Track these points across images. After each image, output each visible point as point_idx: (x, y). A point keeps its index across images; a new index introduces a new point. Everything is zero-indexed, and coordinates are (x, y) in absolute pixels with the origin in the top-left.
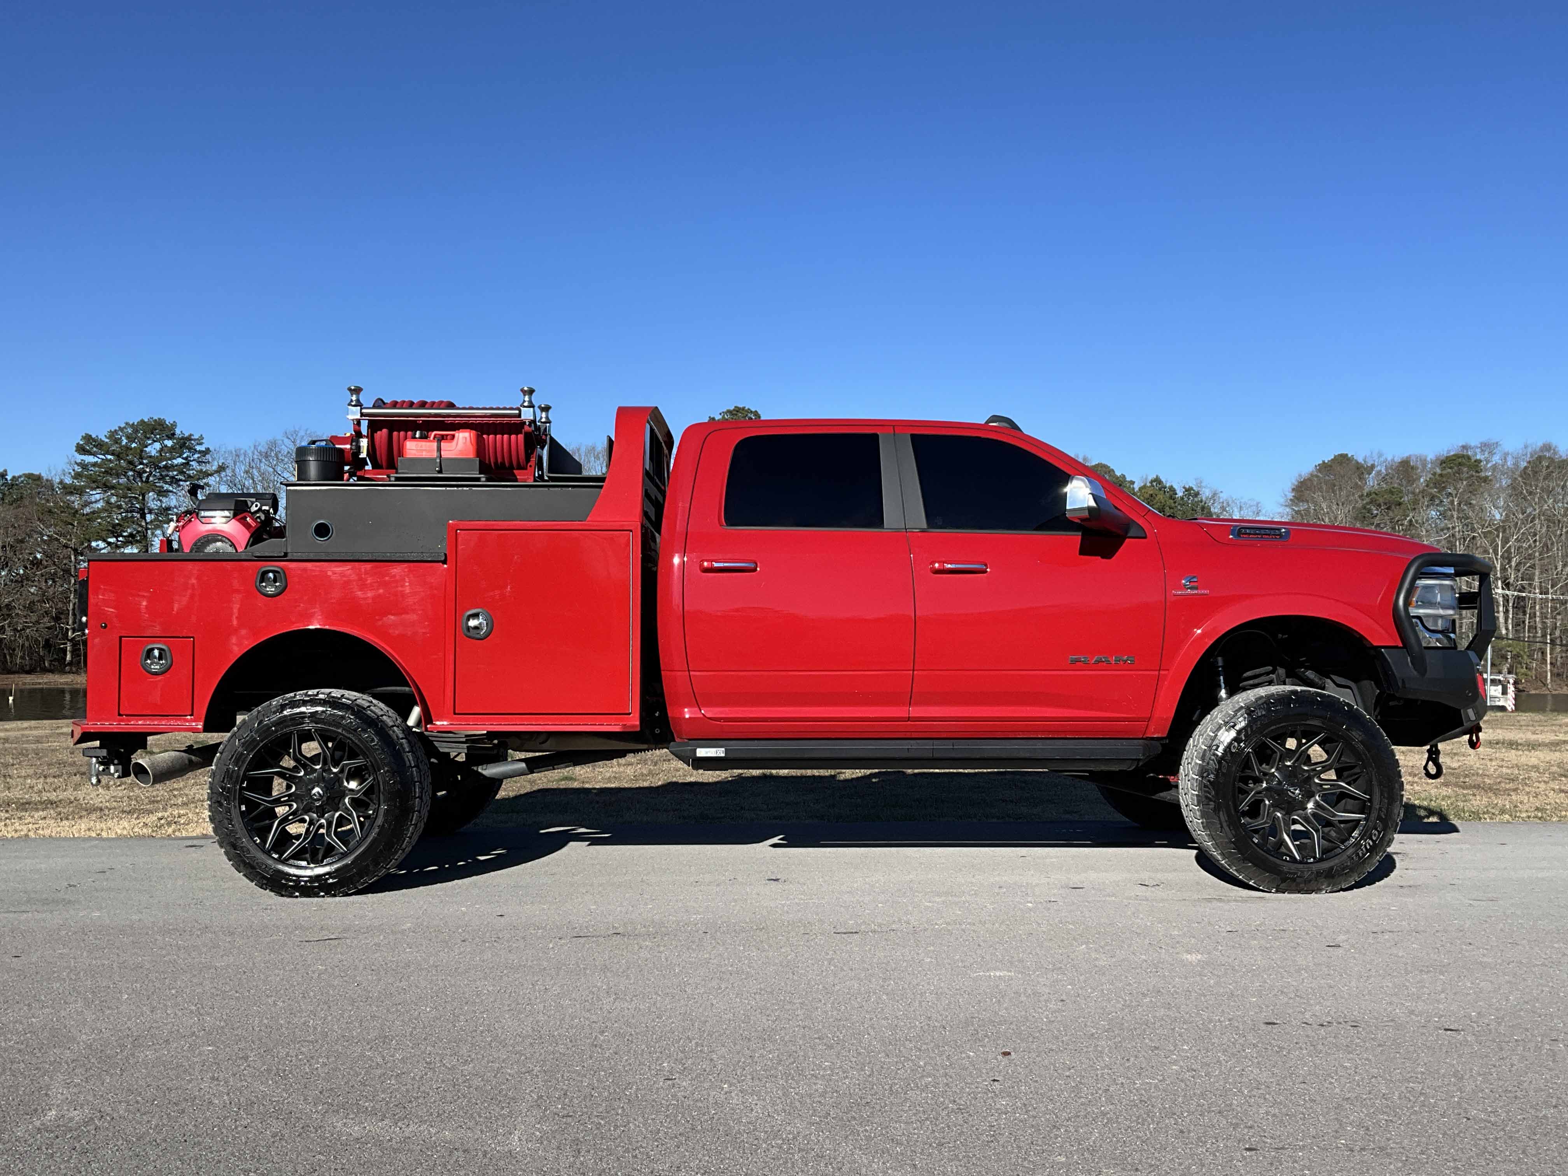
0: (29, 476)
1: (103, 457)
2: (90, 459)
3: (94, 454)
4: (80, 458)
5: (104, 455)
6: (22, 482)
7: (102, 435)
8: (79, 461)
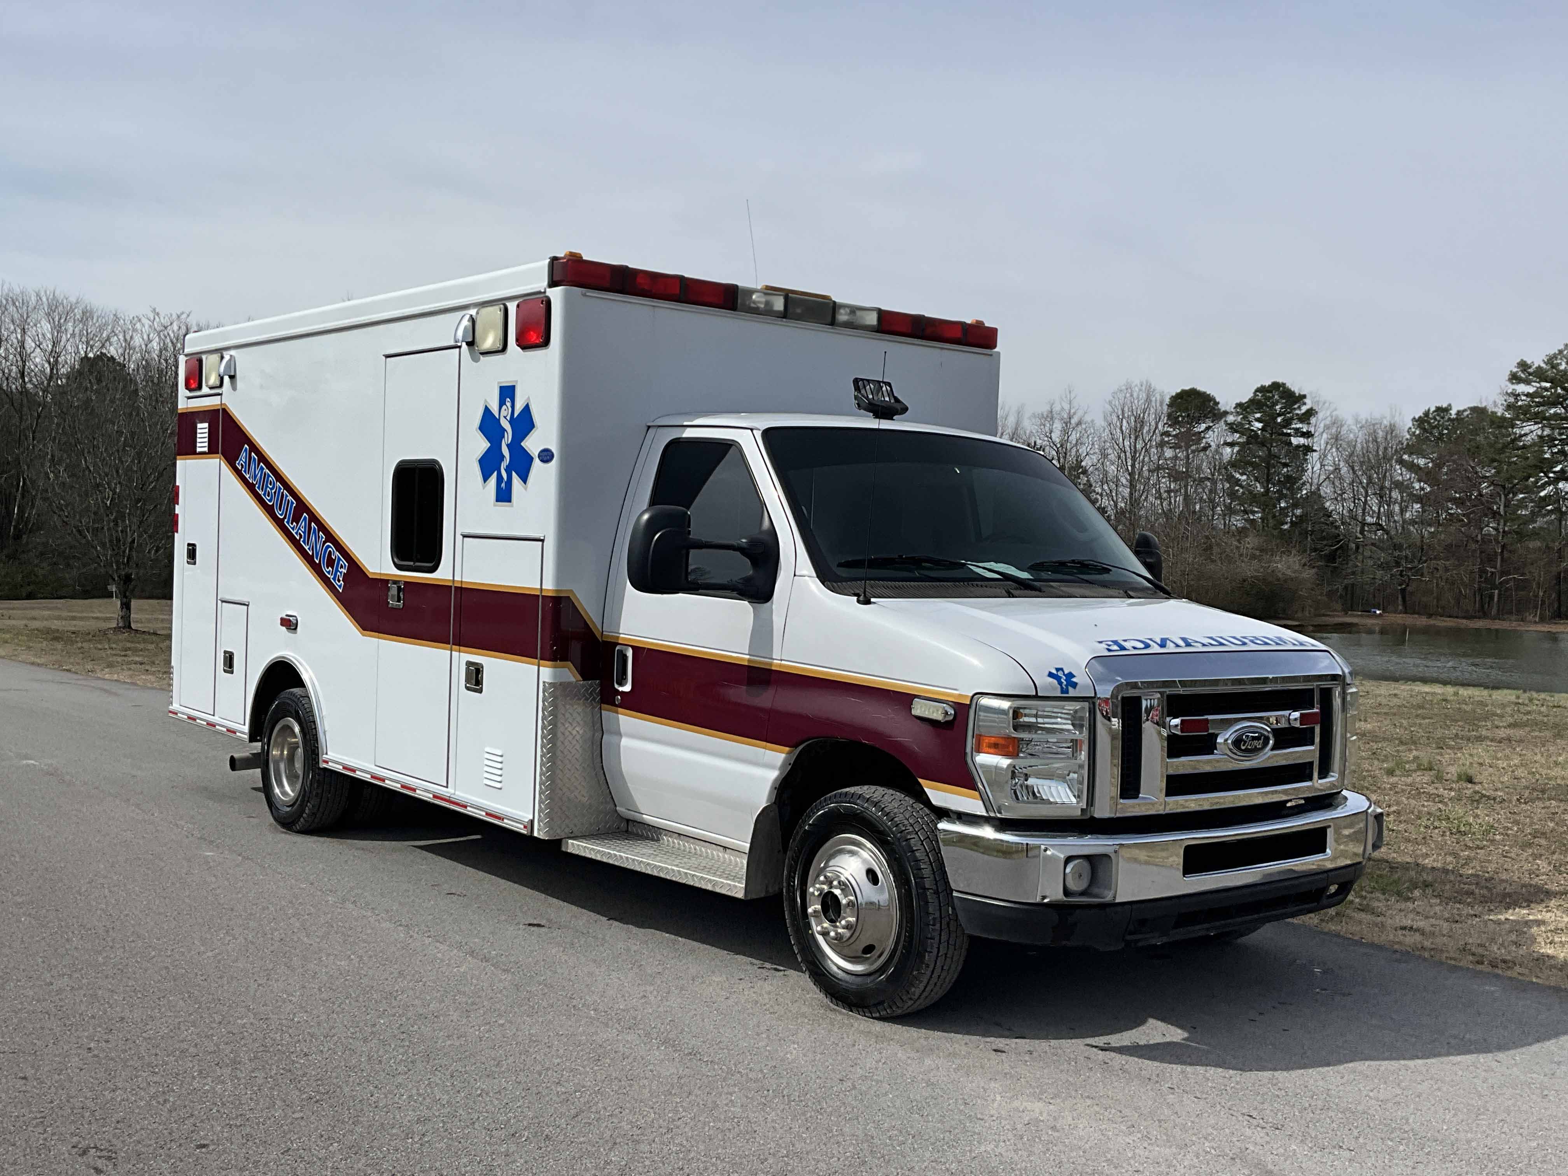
0: (1474, 409)
1: (1538, 385)
2: (1522, 388)
3: (1528, 382)
4: (1510, 388)
5: (1539, 382)
6: (1467, 416)
7: (1537, 360)
8: (1509, 391)
